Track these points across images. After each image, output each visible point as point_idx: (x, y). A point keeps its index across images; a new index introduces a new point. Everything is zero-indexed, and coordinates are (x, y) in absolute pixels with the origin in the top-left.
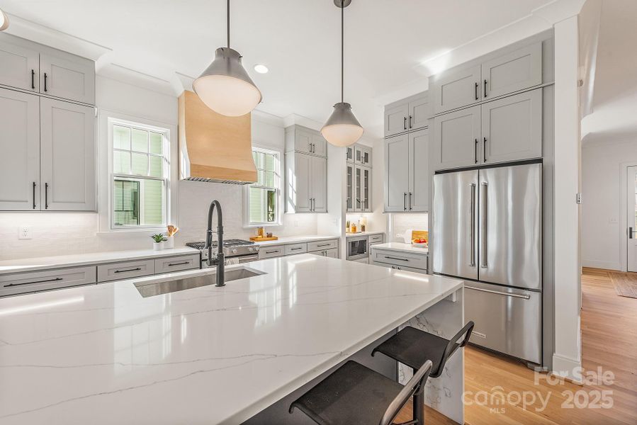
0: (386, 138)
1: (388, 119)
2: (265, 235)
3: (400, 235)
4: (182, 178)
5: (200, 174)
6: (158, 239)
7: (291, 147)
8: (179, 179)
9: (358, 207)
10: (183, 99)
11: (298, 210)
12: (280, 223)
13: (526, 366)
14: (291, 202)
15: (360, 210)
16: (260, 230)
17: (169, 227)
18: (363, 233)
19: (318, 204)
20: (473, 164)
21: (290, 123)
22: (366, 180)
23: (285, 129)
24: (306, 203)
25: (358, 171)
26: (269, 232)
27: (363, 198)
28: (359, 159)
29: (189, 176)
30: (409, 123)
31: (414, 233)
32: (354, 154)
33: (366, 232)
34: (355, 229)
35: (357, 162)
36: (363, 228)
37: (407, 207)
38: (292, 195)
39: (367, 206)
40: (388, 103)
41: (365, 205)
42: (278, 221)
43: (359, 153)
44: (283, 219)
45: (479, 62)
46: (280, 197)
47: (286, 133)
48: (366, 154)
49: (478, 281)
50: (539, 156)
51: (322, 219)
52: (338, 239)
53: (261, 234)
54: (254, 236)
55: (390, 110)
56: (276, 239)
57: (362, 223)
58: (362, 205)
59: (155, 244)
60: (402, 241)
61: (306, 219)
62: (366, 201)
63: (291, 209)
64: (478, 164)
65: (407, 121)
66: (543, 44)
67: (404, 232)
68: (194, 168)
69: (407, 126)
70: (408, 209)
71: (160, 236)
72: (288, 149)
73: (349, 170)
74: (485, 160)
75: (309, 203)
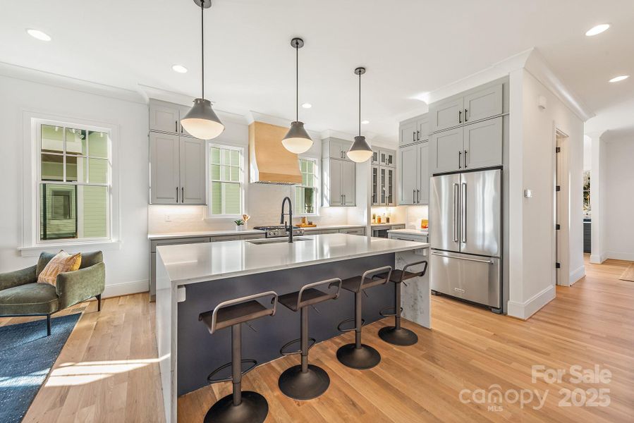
0: (401, 147)
1: (402, 132)
2: (307, 223)
3: (412, 223)
4: (251, 182)
5: (265, 179)
6: (239, 223)
7: (327, 155)
8: (249, 181)
9: (383, 201)
10: (253, 127)
11: (332, 204)
12: (318, 215)
13: (490, 310)
14: (326, 198)
15: (385, 204)
16: (304, 219)
17: (244, 216)
18: (387, 224)
19: (348, 199)
20: (458, 169)
21: (326, 136)
22: (390, 179)
23: (322, 140)
24: (338, 199)
25: (383, 171)
26: (310, 221)
27: (387, 194)
28: (383, 161)
29: (258, 180)
30: (417, 136)
31: (423, 221)
32: (379, 157)
33: (391, 223)
34: (380, 220)
35: (381, 163)
36: (388, 220)
37: (416, 200)
38: (327, 192)
39: (390, 201)
40: (401, 121)
41: (390, 200)
42: (316, 212)
43: (383, 156)
44: (320, 211)
45: (463, 96)
46: (318, 194)
47: (322, 144)
48: (390, 157)
49: (460, 252)
50: (500, 164)
51: (352, 211)
52: (364, 228)
53: (304, 222)
54: (298, 224)
55: (404, 126)
56: (315, 226)
57: (386, 216)
58: (387, 200)
59: (237, 226)
60: (414, 227)
61: (339, 211)
62: (390, 197)
63: (326, 204)
64: (461, 169)
65: (416, 135)
66: (503, 85)
67: (415, 220)
68: (262, 175)
69: (416, 138)
70: (416, 202)
71: (239, 221)
72: (324, 157)
73: (375, 170)
74: (466, 166)
75: (341, 198)
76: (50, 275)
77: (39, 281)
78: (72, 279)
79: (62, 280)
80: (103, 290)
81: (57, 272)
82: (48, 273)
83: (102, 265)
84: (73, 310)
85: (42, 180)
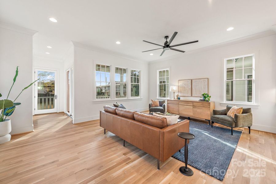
76: (232, 113)
77: (227, 115)
78: (240, 117)
79: (236, 116)
80: (251, 125)
81: (234, 113)
82: (231, 113)
83: (251, 114)
84: (238, 129)
85: (227, 79)
